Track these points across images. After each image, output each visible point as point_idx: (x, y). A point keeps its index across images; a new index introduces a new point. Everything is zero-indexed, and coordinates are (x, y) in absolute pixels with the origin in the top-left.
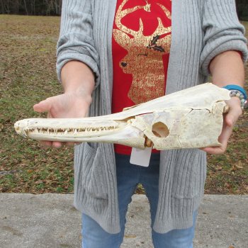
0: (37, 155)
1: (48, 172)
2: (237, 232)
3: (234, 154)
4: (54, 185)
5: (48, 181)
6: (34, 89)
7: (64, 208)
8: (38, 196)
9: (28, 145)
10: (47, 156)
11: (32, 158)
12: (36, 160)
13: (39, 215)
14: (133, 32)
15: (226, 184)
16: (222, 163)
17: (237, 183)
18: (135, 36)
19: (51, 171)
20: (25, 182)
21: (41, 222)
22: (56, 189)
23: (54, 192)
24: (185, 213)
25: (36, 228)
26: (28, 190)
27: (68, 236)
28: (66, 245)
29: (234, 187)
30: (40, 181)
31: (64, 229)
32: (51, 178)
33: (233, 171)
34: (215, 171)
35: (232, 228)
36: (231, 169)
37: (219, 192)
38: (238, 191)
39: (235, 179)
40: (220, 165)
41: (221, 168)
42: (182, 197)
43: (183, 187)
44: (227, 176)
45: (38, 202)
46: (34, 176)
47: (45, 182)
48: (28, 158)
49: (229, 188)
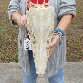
0: (6, 49)
1: (11, 55)
2: (82, 75)
3: (80, 46)
4: (13, 59)
5: (11, 58)
6: (5, 24)
7: (17, 68)
8: (7, 63)
9: (3, 45)
10: (10, 49)
11: (4, 50)
12: (6, 50)
13: (8, 70)
14: (34, 4)
15: (77, 58)
16: (76, 50)
17: (81, 57)
18: (35, 6)
19: (12, 54)
20: (2, 58)
21: (9, 73)
22: (14, 61)
23: (13, 62)
24: (55, 69)
25: (7, 75)
26: (3, 61)
27: (19, 78)
28: (18, 81)
29: (80, 59)
30: (8, 58)
31: (17, 75)
32: (12, 57)
33: (80, 53)
34: (73, 53)
35: (80, 74)
36: (79, 52)
37: (74, 61)
38: (82, 60)
39: (81, 56)
40: (75, 51)
41: (75, 52)
42: (54, 64)
43: (54, 60)
44: (77, 54)
45: (7, 66)
46: (6, 56)
47: (10, 59)
48: (3, 50)
49: (78, 59)
